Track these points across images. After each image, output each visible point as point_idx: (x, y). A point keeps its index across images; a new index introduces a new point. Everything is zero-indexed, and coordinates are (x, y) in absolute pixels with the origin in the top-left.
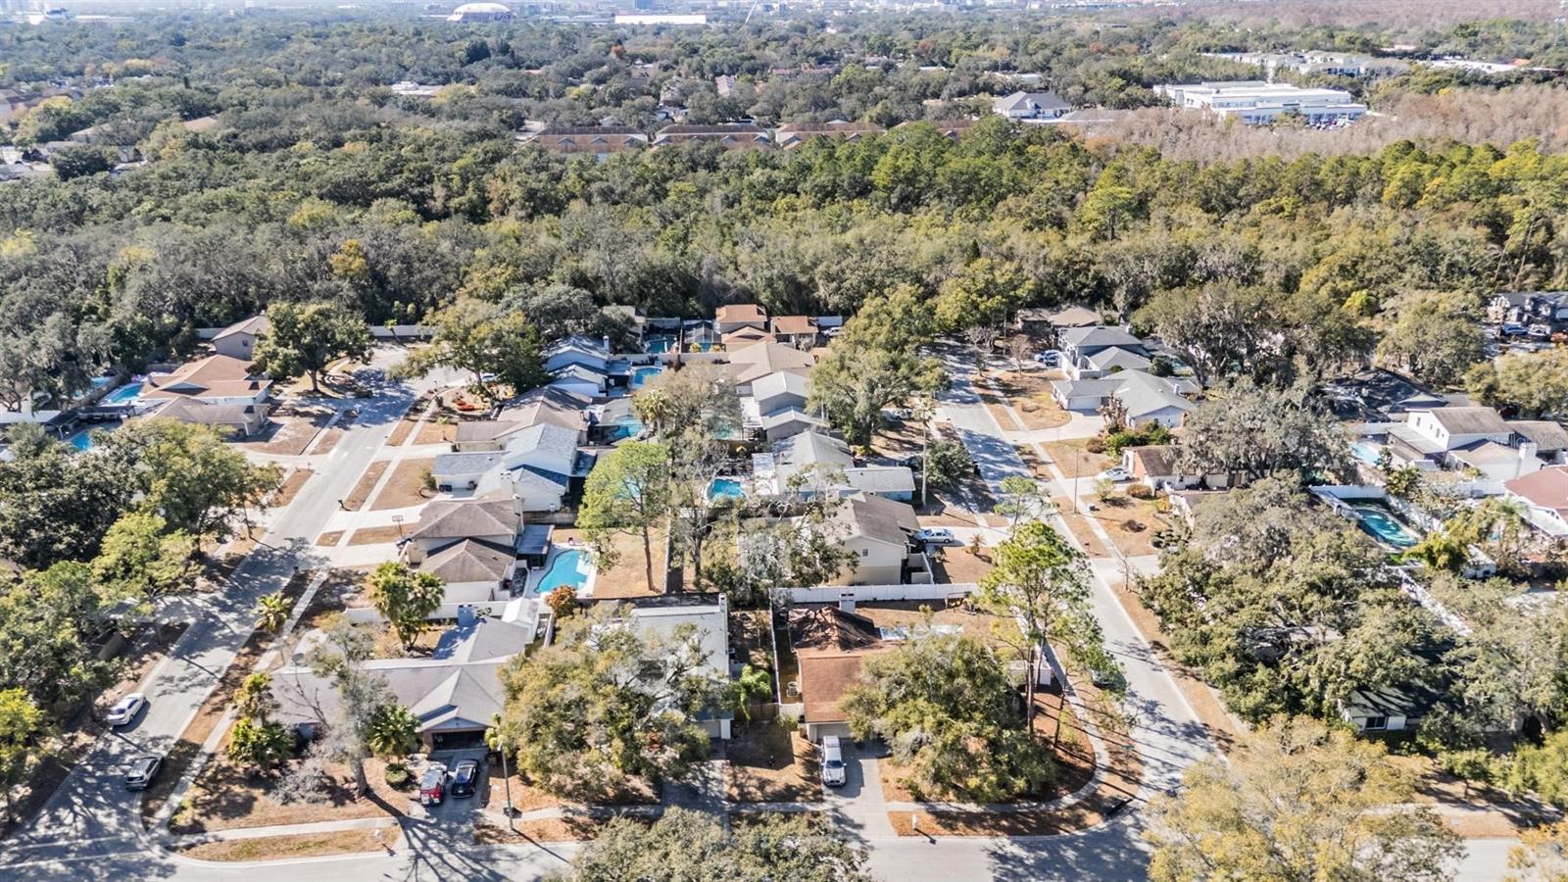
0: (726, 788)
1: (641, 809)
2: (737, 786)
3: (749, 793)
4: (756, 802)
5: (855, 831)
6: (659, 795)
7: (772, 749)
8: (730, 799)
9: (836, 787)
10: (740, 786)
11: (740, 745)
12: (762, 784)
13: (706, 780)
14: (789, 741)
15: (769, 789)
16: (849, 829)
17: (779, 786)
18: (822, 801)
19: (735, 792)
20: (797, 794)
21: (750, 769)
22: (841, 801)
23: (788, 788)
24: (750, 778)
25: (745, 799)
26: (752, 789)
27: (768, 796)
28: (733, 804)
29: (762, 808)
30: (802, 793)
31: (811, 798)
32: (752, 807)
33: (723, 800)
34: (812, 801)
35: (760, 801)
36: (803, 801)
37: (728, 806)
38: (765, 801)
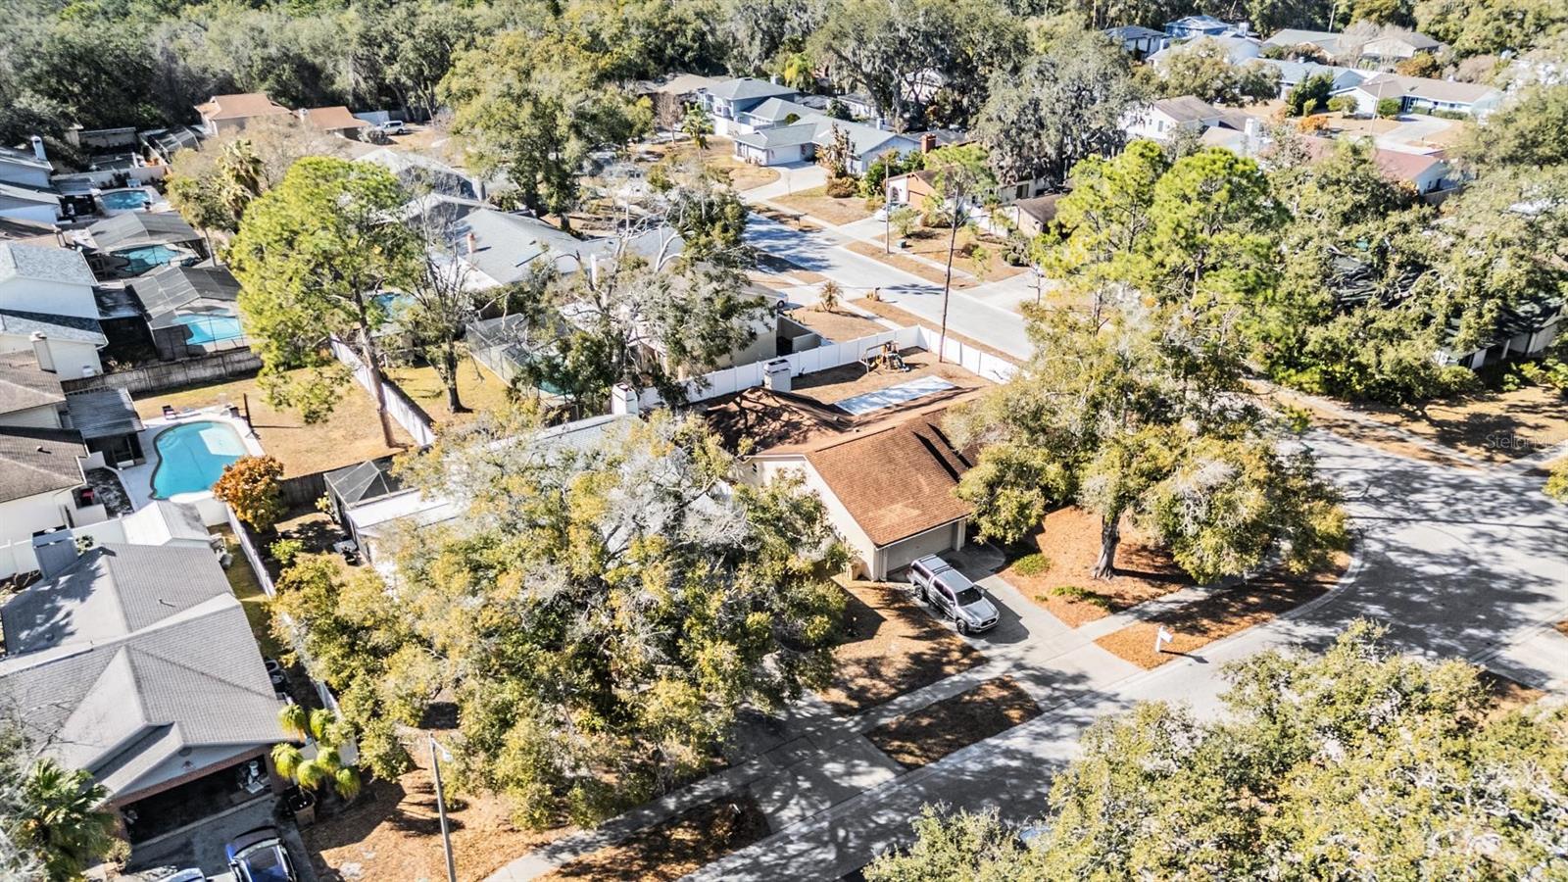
1: (701, 788)
3: (864, 689)
4: (889, 700)
5: (1081, 687)
8: (840, 709)
9: (986, 632)
10: (839, 684)
12: (870, 667)
14: (845, 591)
15: (888, 672)
16: (1070, 687)
17: (899, 662)
18: (983, 661)
19: (839, 696)
20: (938, 663)
22: (1015, 650)
23: (916, 659)
24: (841, 666)
25: (868, 704)
26: (861, 682)
27: (900, 683)
28: (857, 718)
29: (909, 705)
30: (945, 659)
31: (966, 661)
32: (890, 711)
33: (832, 716)
34: (972, 666)
35: (895, 696)
36: (959, 672)
37: (851, 723)
38: (902, 693)
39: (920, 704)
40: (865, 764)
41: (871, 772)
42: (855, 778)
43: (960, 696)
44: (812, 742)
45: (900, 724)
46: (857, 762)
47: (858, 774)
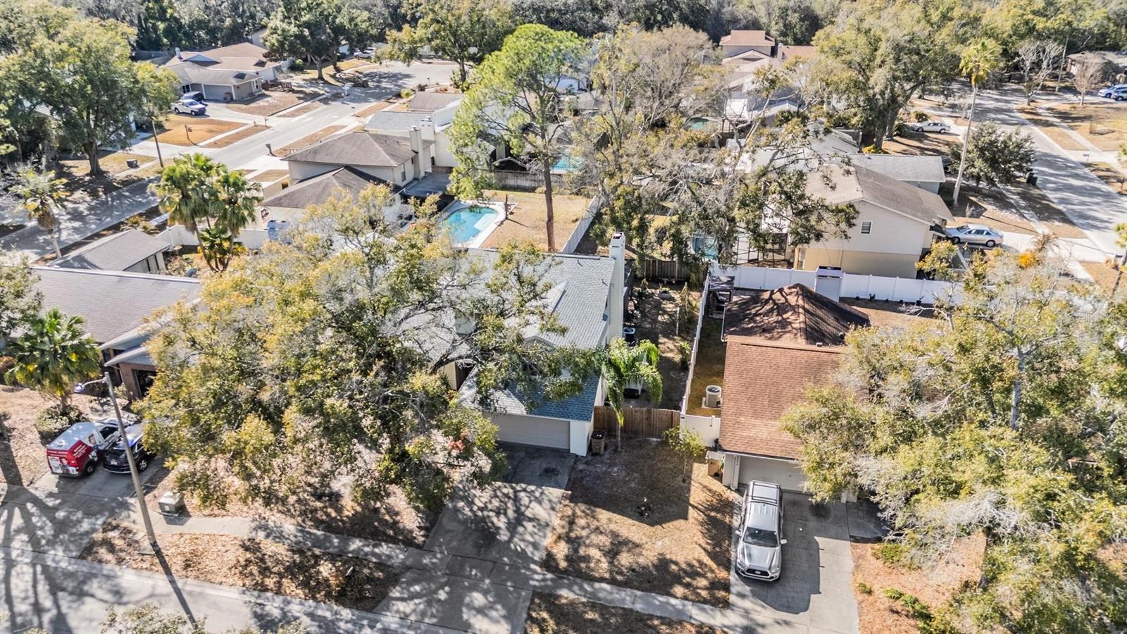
0: (548, 540)
1: (384, 549)
2: (569, 540)
3: (587, 559)
4: (592, 579)
6: (427, 530)
7: (651, 486)
8: (548, 562)
9: (758, 582)
10: (574, 542)
11: (600, 468)
12: (617, 546)
13: (520, 518)
14: (687, 479)
15: (625, 559)
17: (648, 557)
18: (726, 604)
19: (561, 550)
20: (677, 579)
21: (603, 515)
22: (765, 615)
23: (663, 564)
24: (597, 530)
25: (576, 570)
26: (595, 553)
27: (621, 573)
28: (549, 576)
29: (601, 595)
30: (688, 580)
31: (704, 593)
32: (582, 588)
33: (535, 562)
34: (705, 601)
35: (602, 580)
36: (685, 598)
37: (539, 577)
38: (612, 581)
39: (612, 601)
40: (503, 612)
41: (497, 622)
42: (479, 617)
43: (651, 617)
44: (494, 569)
45: (572, 603)
46: (499, 607)
47: (485, 615)
